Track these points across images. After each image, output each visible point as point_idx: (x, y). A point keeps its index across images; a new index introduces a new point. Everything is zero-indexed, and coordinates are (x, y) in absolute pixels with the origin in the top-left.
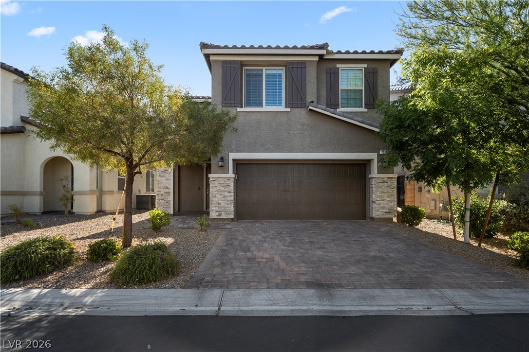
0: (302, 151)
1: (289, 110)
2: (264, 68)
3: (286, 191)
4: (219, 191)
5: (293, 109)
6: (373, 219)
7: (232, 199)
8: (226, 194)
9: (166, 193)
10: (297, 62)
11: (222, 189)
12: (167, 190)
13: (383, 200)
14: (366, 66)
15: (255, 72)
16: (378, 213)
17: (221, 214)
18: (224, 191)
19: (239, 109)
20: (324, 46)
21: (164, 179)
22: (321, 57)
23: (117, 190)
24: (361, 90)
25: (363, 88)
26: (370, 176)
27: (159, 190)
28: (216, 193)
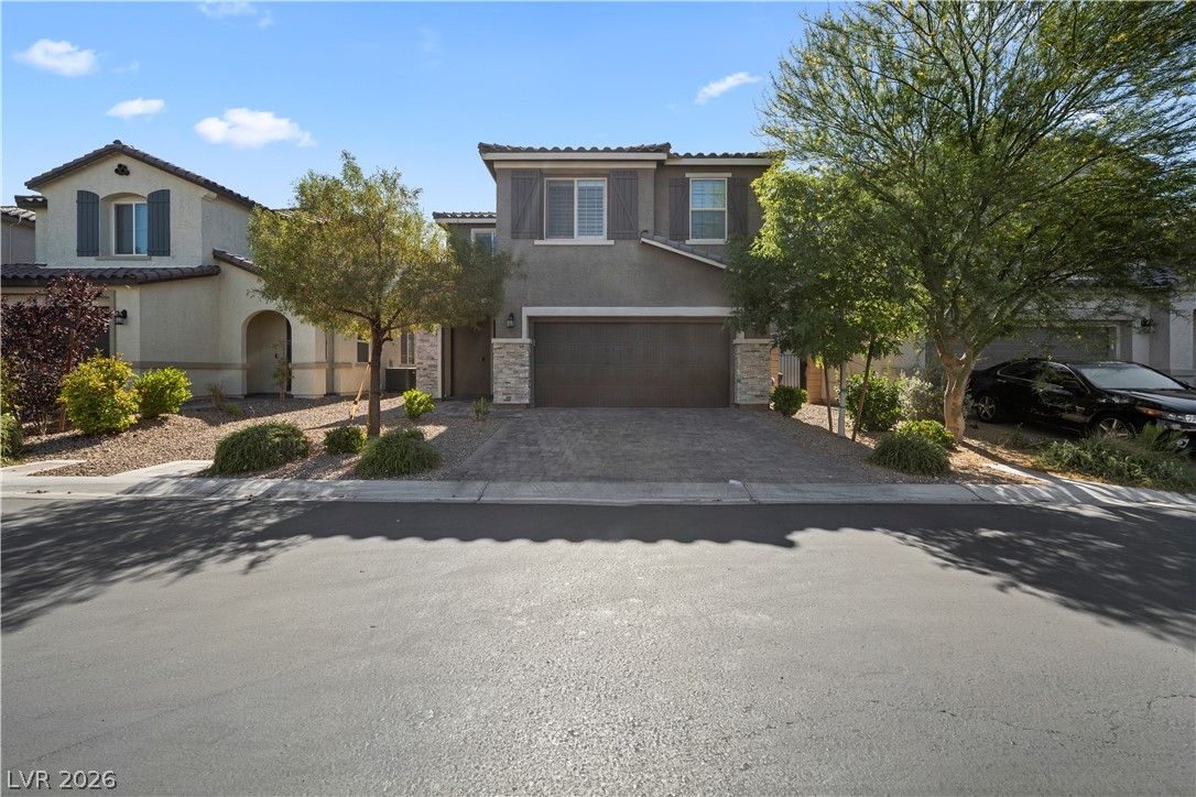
1: (612, 242)
2: (576, 180)
4: (507, 364)
5: (618, 241)
6: (737, 405)
7: (527, 375)
8: (517, 368)
9: (431, 366)
10: (625, 171)
11: (512, 360)
13: (752, 378)
14: (730, 175)
15: (564, 185)
16: (745, 397)
17: (510, 398)
18: (515, 364)
19: (537, 242)
20: (665, 148)
21: (429, 345)
22: (660, 163)
23: (358, 362)
24: (724, 212)
25: (726, 209)
26: (735, 342)
27: (421, 361)
28: (503, 366)
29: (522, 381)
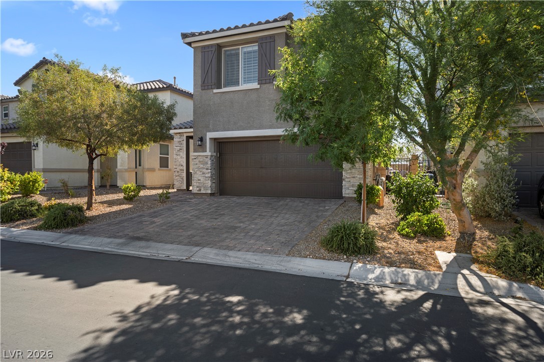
0: (271, 127)
2: (240, 47)
4: (199, 168)
5: (262, 85)
6: (344, 198)
7: (209, 175)
8: (205, 171)
9: (181, 170)
10: (266, 37)
11: (202, 166)
12: (182, 168)
13: (354, 177)
15: (233, 52)
16: (348, 191)
17: (201, 189)
18: (203, 168)
19: (215, 91)
20: (290, 17)
21: (180, 157)
23: (159, 168)
27: (176, 167)
28: (197, 170)
29: (207, 179)
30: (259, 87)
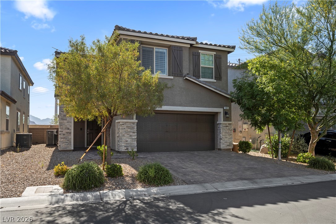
0: (180, 105)
1: (172, 77)
2: (154, 47)
3: (167, 132)
5: (175, 77)
6: (220, 149)
7: (136, 137)
8: (131, 134)
9: (67, 133)
10: (177, 46)
11: (129, 130)
12: (68, 131)
13: (226, 138)
14: (215, 53)
16: (223, 146)
17: (128, 148)
18: (130, 132)
20: (194, 39)
21: (66, 122)
22: (191, 45)
23: (6, 130)
24: (213, 68)
25: (214, 67)
26: (218, 123)
28: (125, 133)
29: (134, 140)
30: (173, 78)
